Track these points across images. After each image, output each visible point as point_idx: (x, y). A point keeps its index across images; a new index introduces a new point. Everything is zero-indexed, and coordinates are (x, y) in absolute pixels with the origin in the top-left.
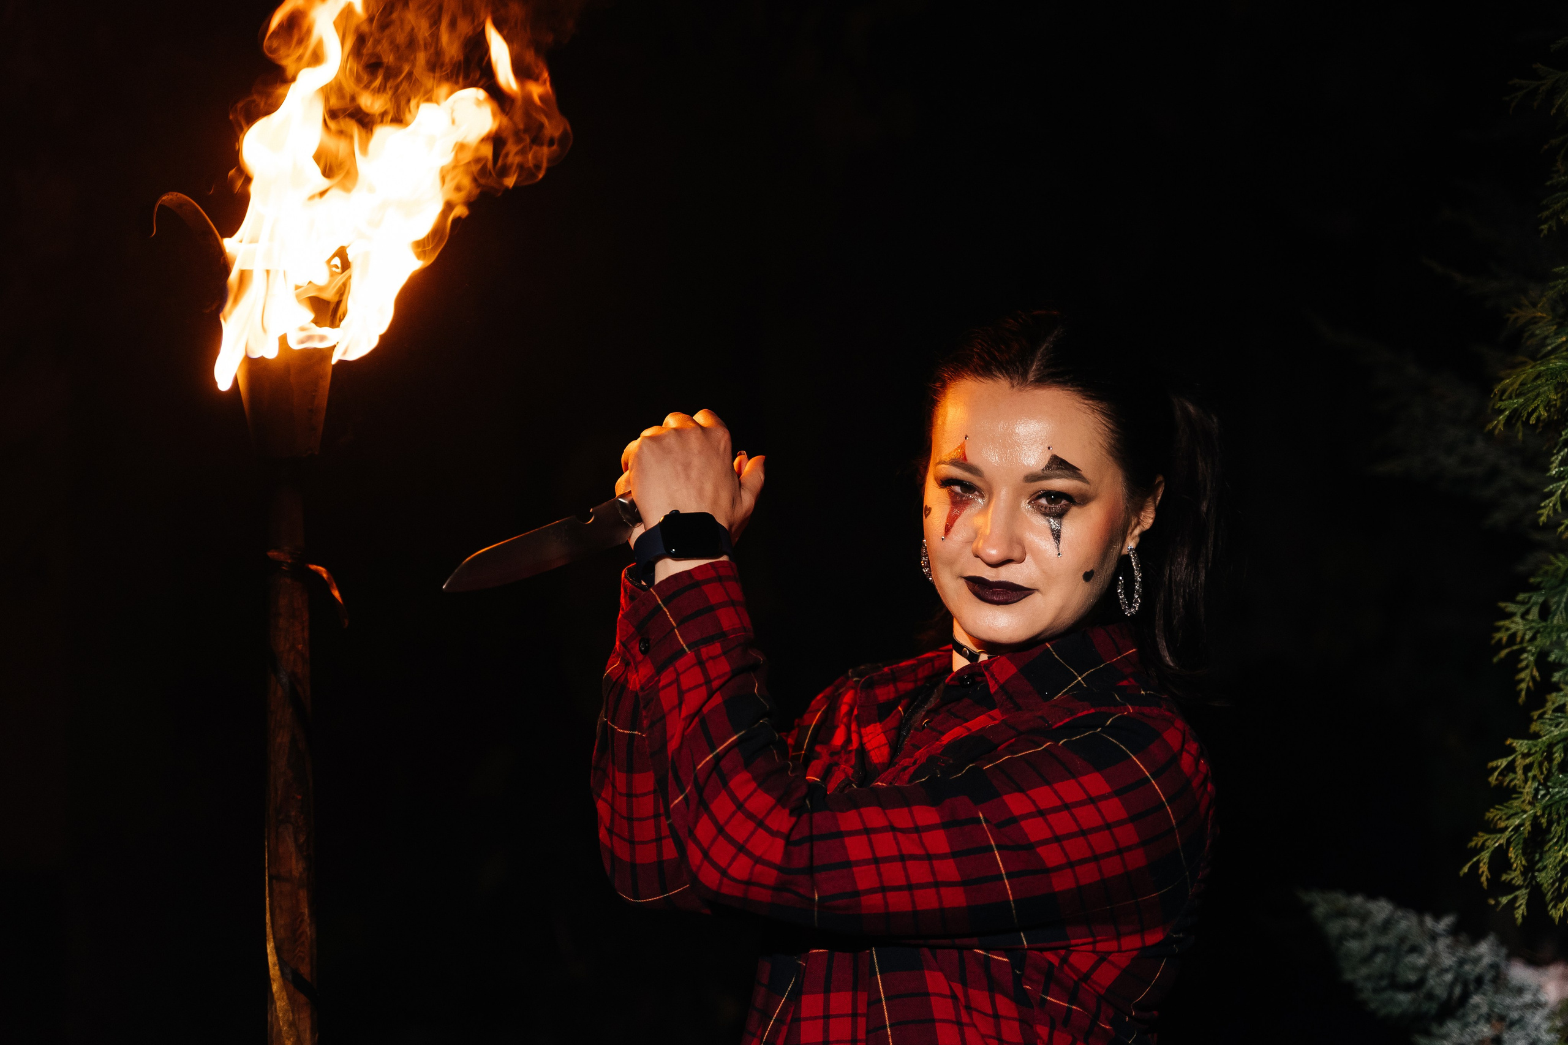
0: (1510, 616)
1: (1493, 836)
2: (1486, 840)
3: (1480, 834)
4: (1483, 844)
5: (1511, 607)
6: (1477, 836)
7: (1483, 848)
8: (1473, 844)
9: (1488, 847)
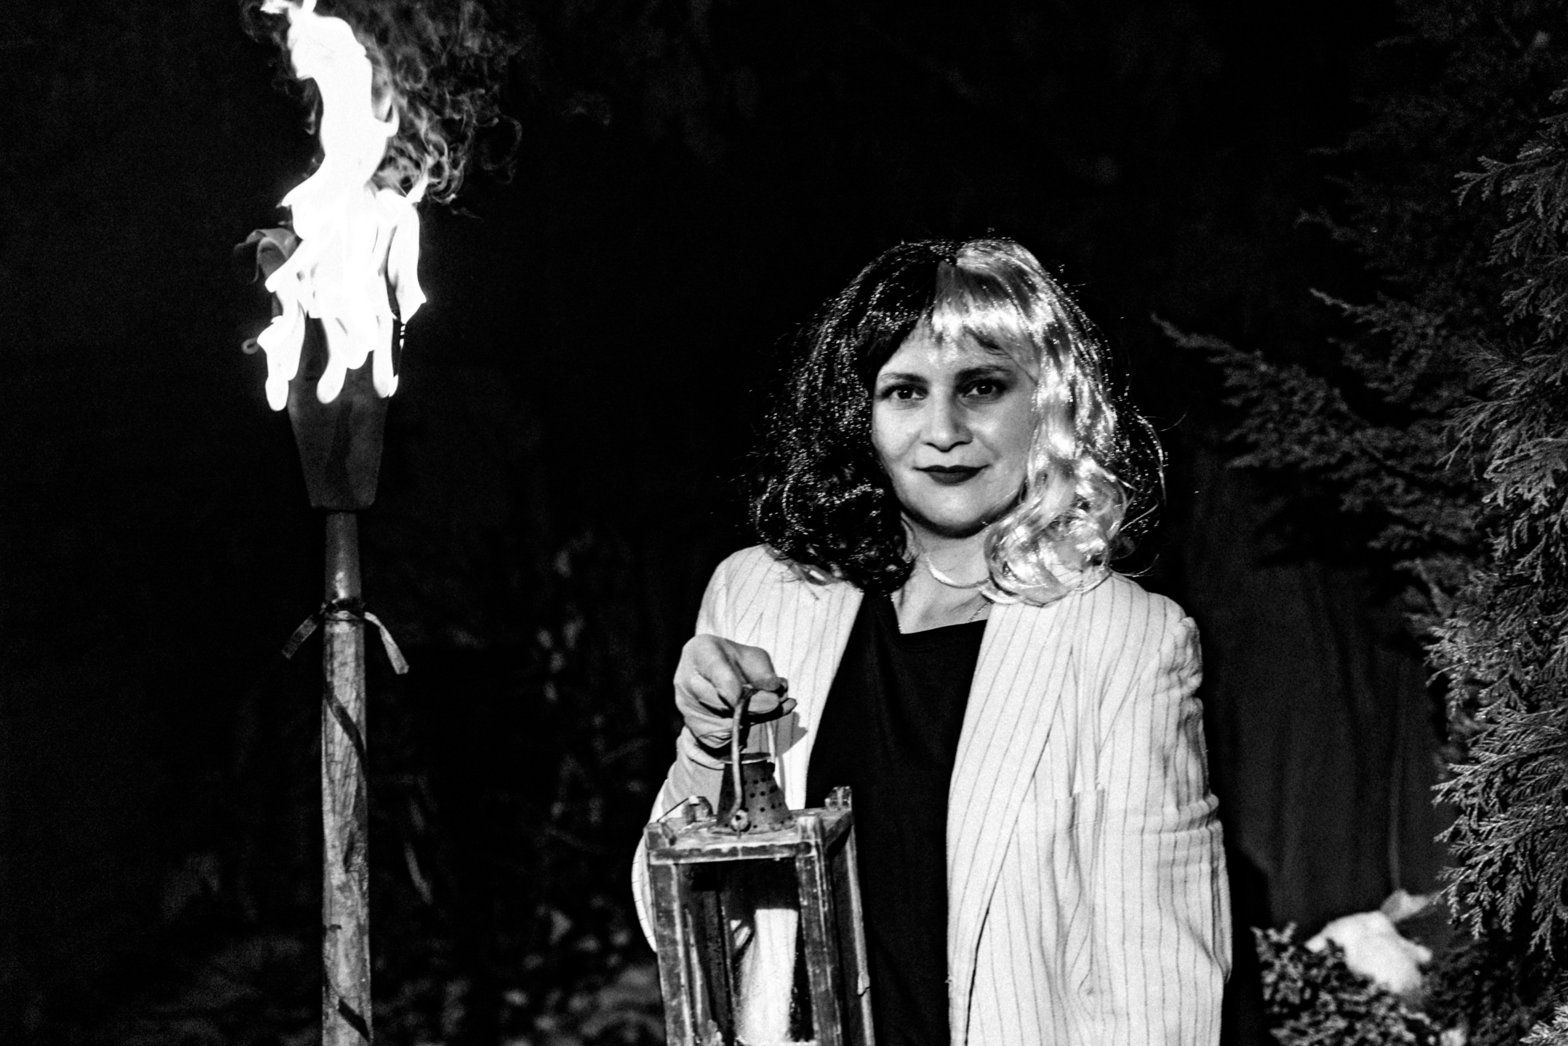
0: (1438, 640)
1: (1457, 870)
2: (1452, 873)
3: (1446, 868)
4: (1449, 878)
5: (1438, 632)
6: (1442, 869)
7: (1449, 881)
8: (1438, 878)
9: (1454, 881)
